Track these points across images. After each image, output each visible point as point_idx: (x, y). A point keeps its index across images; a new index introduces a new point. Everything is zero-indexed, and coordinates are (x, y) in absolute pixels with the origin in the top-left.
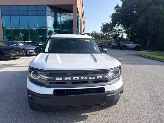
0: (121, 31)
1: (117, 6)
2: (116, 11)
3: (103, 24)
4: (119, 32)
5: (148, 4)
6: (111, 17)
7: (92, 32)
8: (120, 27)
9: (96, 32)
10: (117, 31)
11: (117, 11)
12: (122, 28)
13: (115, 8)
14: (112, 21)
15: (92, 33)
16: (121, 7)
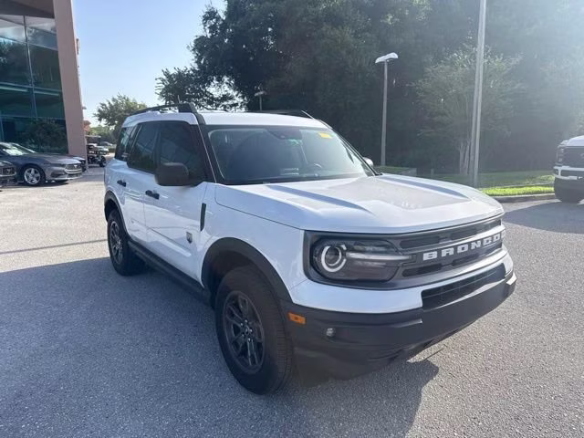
0: (230, 102)
1: (211, 15)
2: (208, 31)
3: (167, 74)
4: (225, 103)
5: (312, 20)
6: (194, 50)
7: (114, 100)
8: (226, 88)
9: (128, 100)
10: (217, 100)
11: (213, 28)
12: (232, 92)
13: (206, 19)
14: (198, 62)
15: (112, 103)
16: (224, 18)
